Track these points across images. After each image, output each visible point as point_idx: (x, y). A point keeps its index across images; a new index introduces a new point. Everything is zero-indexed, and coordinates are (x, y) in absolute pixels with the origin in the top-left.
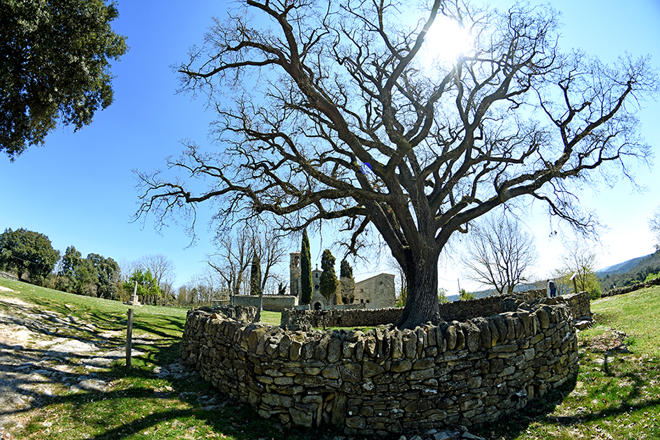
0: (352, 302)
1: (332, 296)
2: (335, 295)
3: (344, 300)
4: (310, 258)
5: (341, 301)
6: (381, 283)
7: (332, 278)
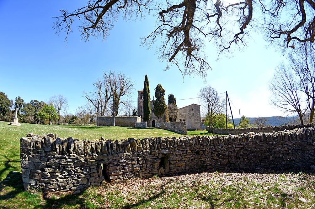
0: (175, 121)
1: (162, 117)
2: (165, 116)
3: (171, 119)
4: (149, 92)
5: (168, 120)
6: (192, 110)
7: (163, 103)
